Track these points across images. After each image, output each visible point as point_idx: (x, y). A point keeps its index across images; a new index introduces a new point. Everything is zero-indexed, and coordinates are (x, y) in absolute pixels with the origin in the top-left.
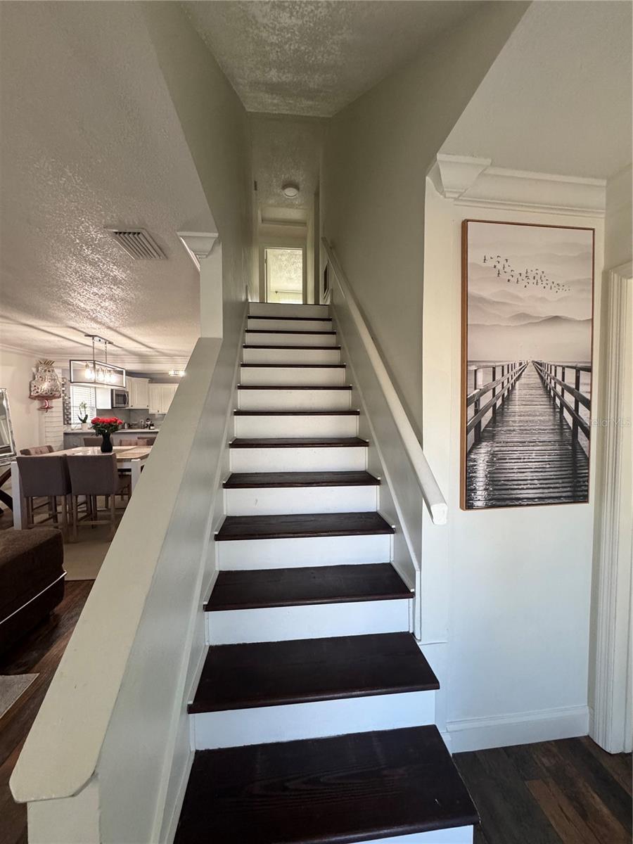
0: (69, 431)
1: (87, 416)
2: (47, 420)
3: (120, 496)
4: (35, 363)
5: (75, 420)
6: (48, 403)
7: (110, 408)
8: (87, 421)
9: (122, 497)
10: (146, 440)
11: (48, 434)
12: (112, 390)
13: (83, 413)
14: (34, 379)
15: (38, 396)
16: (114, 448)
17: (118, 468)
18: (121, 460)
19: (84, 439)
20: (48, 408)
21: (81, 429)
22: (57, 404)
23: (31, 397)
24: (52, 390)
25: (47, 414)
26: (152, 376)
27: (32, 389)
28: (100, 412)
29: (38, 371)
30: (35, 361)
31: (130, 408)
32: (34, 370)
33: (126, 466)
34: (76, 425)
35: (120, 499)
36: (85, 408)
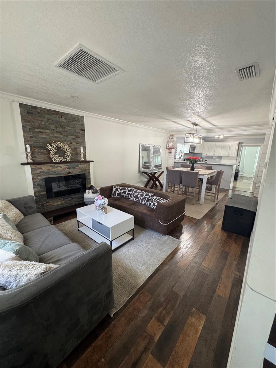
0: (175, 161)
1: (182, 156)
2: (170, 157)
3: (192, 188)
4: (169, 136)
5: (178, 157)
6: (171, 151)
7: (189, 153)
8: (181, 158)
9: (193, 189)
10: (205, 167)
11: (170, 162)
12: (190, 145)
13: (181, 154)
14: (168, 141)
15: (169, 148)
16: (195, 169)
17: (199, 177)
18: (200, 175)
19: (181, 165)
20: (171, 152)
21: (179, 161)
22: (173, 150)
23: (167, 148)
24: (173, 146)
25: (170, 155)
26: (206, 139)
27: (167, 145)
28: (185, 154)
29: (169, 138)
30: (169, 135)
31: (195, 153)
32: (168, 138)
33: (201, 177)
34: (177, 159)
35: (192, 189)
36: (181, 152)
